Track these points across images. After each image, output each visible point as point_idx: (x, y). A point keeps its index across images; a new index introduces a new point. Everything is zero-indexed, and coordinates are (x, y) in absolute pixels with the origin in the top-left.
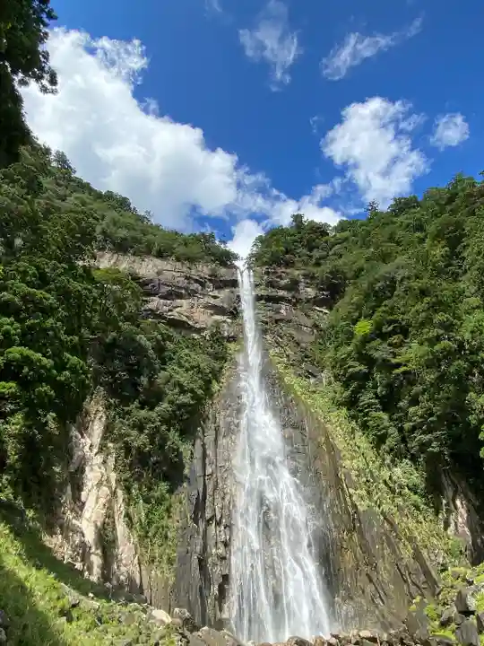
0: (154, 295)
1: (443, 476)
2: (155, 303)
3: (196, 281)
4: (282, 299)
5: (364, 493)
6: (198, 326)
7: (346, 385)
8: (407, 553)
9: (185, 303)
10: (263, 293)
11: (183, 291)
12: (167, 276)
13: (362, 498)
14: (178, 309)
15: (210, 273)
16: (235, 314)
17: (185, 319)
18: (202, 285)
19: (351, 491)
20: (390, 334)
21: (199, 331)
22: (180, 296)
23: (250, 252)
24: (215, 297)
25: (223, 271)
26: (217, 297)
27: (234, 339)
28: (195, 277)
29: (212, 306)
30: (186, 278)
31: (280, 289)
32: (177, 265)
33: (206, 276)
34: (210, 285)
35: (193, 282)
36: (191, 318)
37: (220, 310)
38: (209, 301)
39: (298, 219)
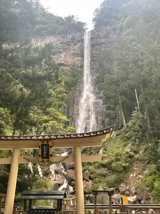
4: (102, 43)
6: (68, 64)
9: (63, 55)
10: (95, 42)
11: (62, 50)
12: (55, 44)
14: (60, 59)
16: (82, 56)
17: (63, 62)
21: (69, 66)
22: (61, 52)
24: (74, 49)
26: (75, 49)
27: (82, 66)
28: (66, 42)
29: (74, 54)
30: (62, 43)
31: (102, 38)
32: (59, 37)
33: (70, 41)
34: (72, 44)
35: (65, 45)
36: (66, 61)
37: (77, 55)
38: (72, 52)
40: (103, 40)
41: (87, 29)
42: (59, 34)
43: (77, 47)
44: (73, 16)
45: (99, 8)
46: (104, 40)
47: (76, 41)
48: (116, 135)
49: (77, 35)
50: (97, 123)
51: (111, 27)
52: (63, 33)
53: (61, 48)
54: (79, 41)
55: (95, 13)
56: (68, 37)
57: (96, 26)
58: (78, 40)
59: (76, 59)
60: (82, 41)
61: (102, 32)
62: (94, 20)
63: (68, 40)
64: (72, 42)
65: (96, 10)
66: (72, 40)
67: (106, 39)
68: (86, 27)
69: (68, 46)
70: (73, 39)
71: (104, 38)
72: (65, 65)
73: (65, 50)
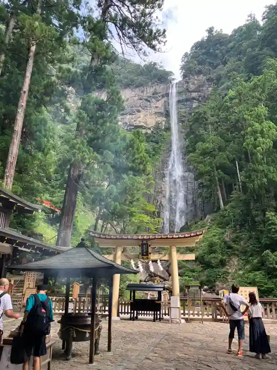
0: (126, 114)
3: (146, 100)
4: (194, 99)
6: (149, 126)
9: (142, 115)
10: (184, 97)
11: (140, 108)
12: (131, 100)
14: (139, 119)
16: (167, 115)
17: (142, 124)
18: (149, 101)
21: (149, 129)
22: (139, 111)
24: (157, 107)
27: (168, 129)
28: (146, 98)
29: (156, 113)
30: (141, 99)
31: (194, 91)
32: (137, 91)
33: (151, 96)
34: (153, 100)
36: (146, 123)
37: (160, 114)
38: (154, 110)
39: (210, 31)
40: (194, 95)
41: (174, 79)
42: (137, 87)
43: (160, 104)
44: (155, 64)
45: (189, 53)
46: (197, 94)
47: (159, 96)
48: (212, 220)
49: (160, 88)
50: (187, 204)
51: (205, 77)
53: (140, 106)
54: (163, 96)
55: (184, 59)
56: (148, 91)
57: (185, 76)
58: (162, 94)
59: (160, 119)
60: (167, 95)
61: (193, 84)
62: (183, 68)
63: (149, 95)
64: (154, 98)
65: (186, 55)
66: (153, 94)
67: (199, 93)
68: (173, 77)
69: (148, 103)
70: (155, 93)
71: (196, 92)
72: (145, 128)
73: (145, 108)
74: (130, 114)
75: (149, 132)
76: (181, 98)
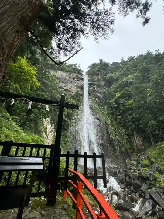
1: (134, 133)
2: (61, 84)
3: (72, 78)
5: (114, 135)
6: (73, 91)
7: (112, 109)
8: (123, 149)
9: (69, 85)
10: (91, 82)
11: (69, 81)
12: (64, 76)
13: (114, 136)
14: (67, 86)
15: (76, 76)
16: (82, 88)
17: (69, 89)
18: (74, 79)
19: (111, 135)
20: (125, 97)
21: (73, 93)
22: (68, 83)
23: (87, 70)
25: (79, 75)
26: (78, 83)
27: (82, 95)
29: (76, 86)
30: (69, 77)
31: (95, 81)
32: (67, 73)
34: (76, 80)
35: (71, 79)
36: (71, 89)
37: (79, 87)
38: (75, 84)
39: (101, 61)
40: (95, 83)
42: (67, 71)
44: (76, 64)
46: (97, 83)
47: (79, 79)
52: (69, 72)
56: (73, 75)
59: (78, 89)
60: (82, 79)
64: (76, 78)
65: (90, 66)
72: (70, 92)
73: (71, 82)
74: (62, 83)
75: (72, 94)
76: (89, 82)
